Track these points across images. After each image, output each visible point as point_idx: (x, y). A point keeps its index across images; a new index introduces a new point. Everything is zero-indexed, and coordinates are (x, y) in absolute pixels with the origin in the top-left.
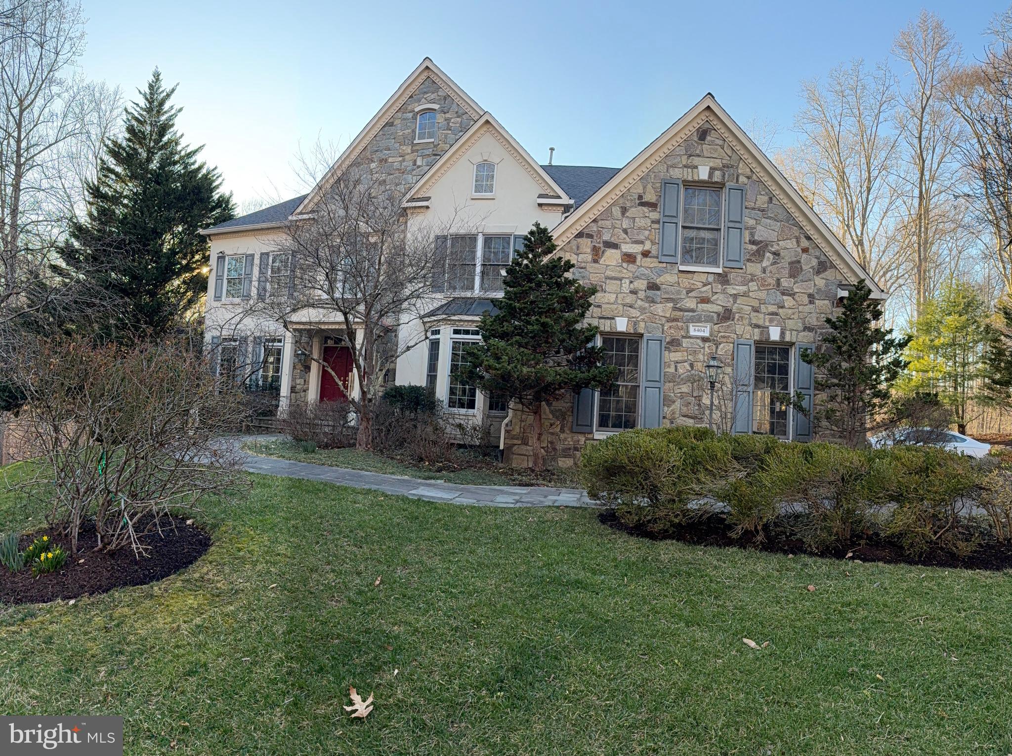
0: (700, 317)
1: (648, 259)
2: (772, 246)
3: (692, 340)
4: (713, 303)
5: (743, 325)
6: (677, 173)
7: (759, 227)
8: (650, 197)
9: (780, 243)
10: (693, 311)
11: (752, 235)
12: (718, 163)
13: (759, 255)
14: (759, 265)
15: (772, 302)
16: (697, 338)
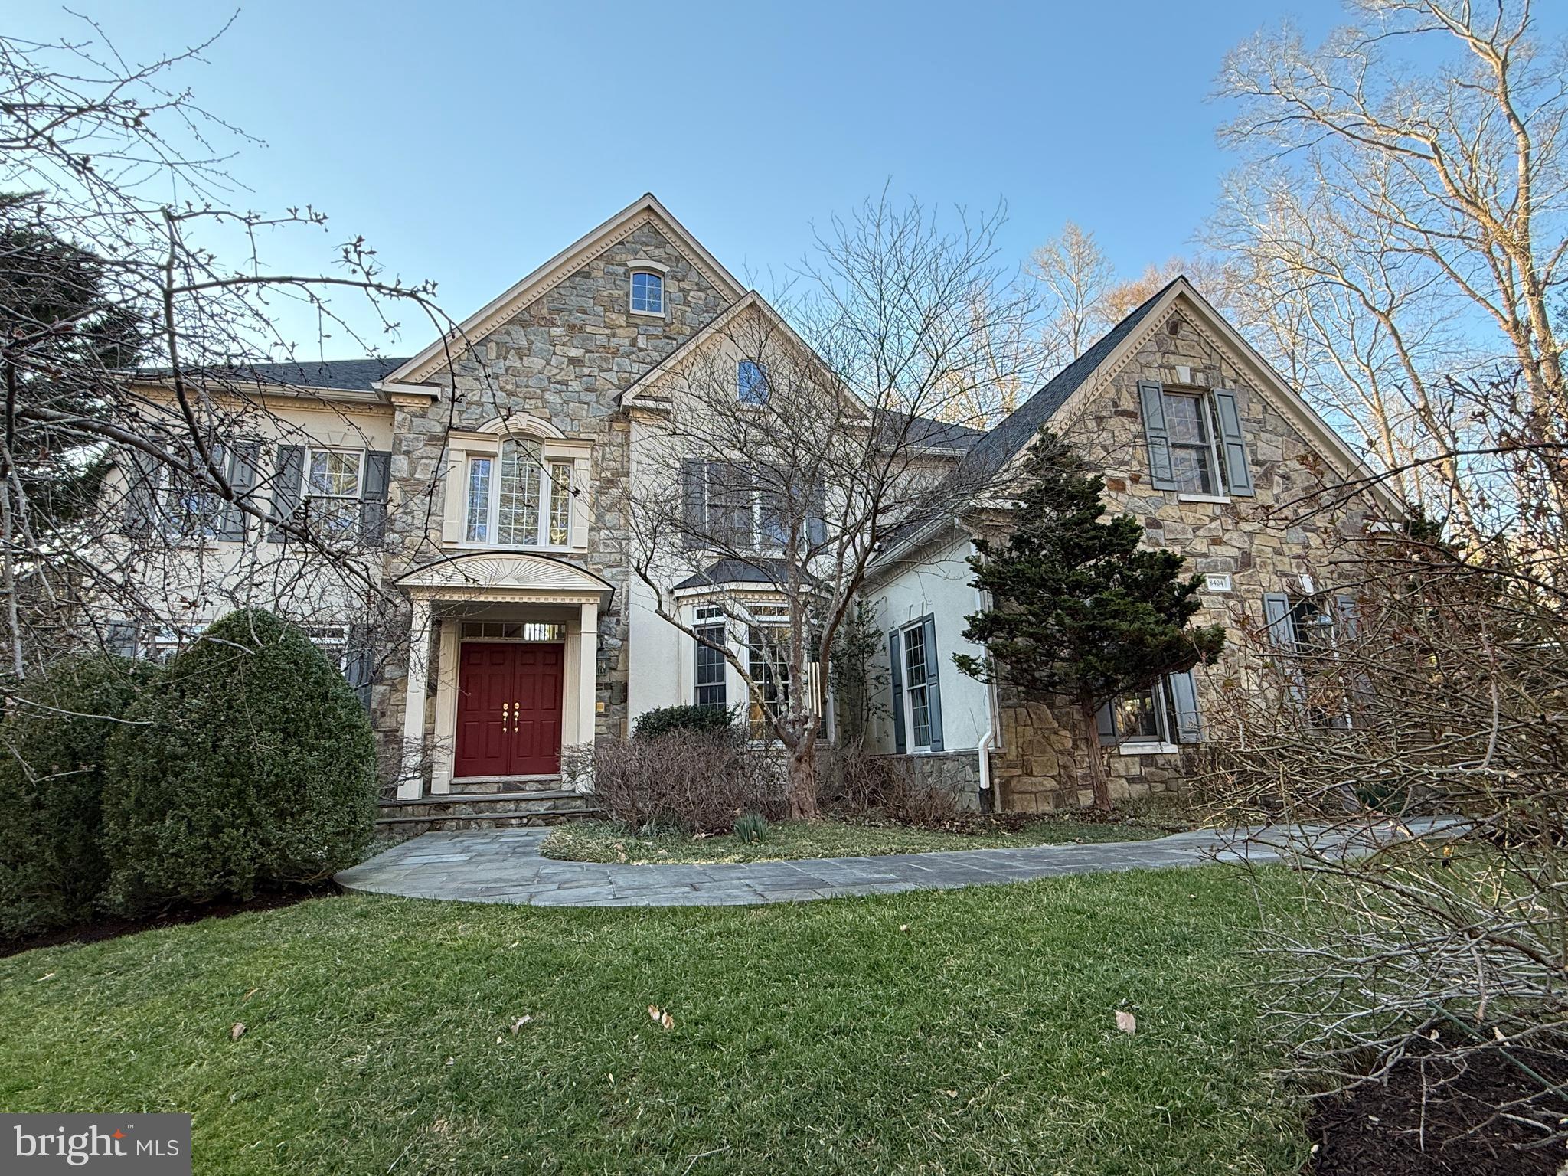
0: (1216, 565)
1: (1140, 486)
2: (1279, 467)
3: (1213, 598)
4: (1225, 544)
5: (1268, 573)
6: (1153, 375)
7: (1260, 444)
8: (1127, 404)
9: (1288, 462)
10: (1204, 556)
11: (1254, 453)
12: (1198, 363)
13: (1266, 478)
14: (1269, 492)
15: (1296, 541)
16: (1218, 594)
